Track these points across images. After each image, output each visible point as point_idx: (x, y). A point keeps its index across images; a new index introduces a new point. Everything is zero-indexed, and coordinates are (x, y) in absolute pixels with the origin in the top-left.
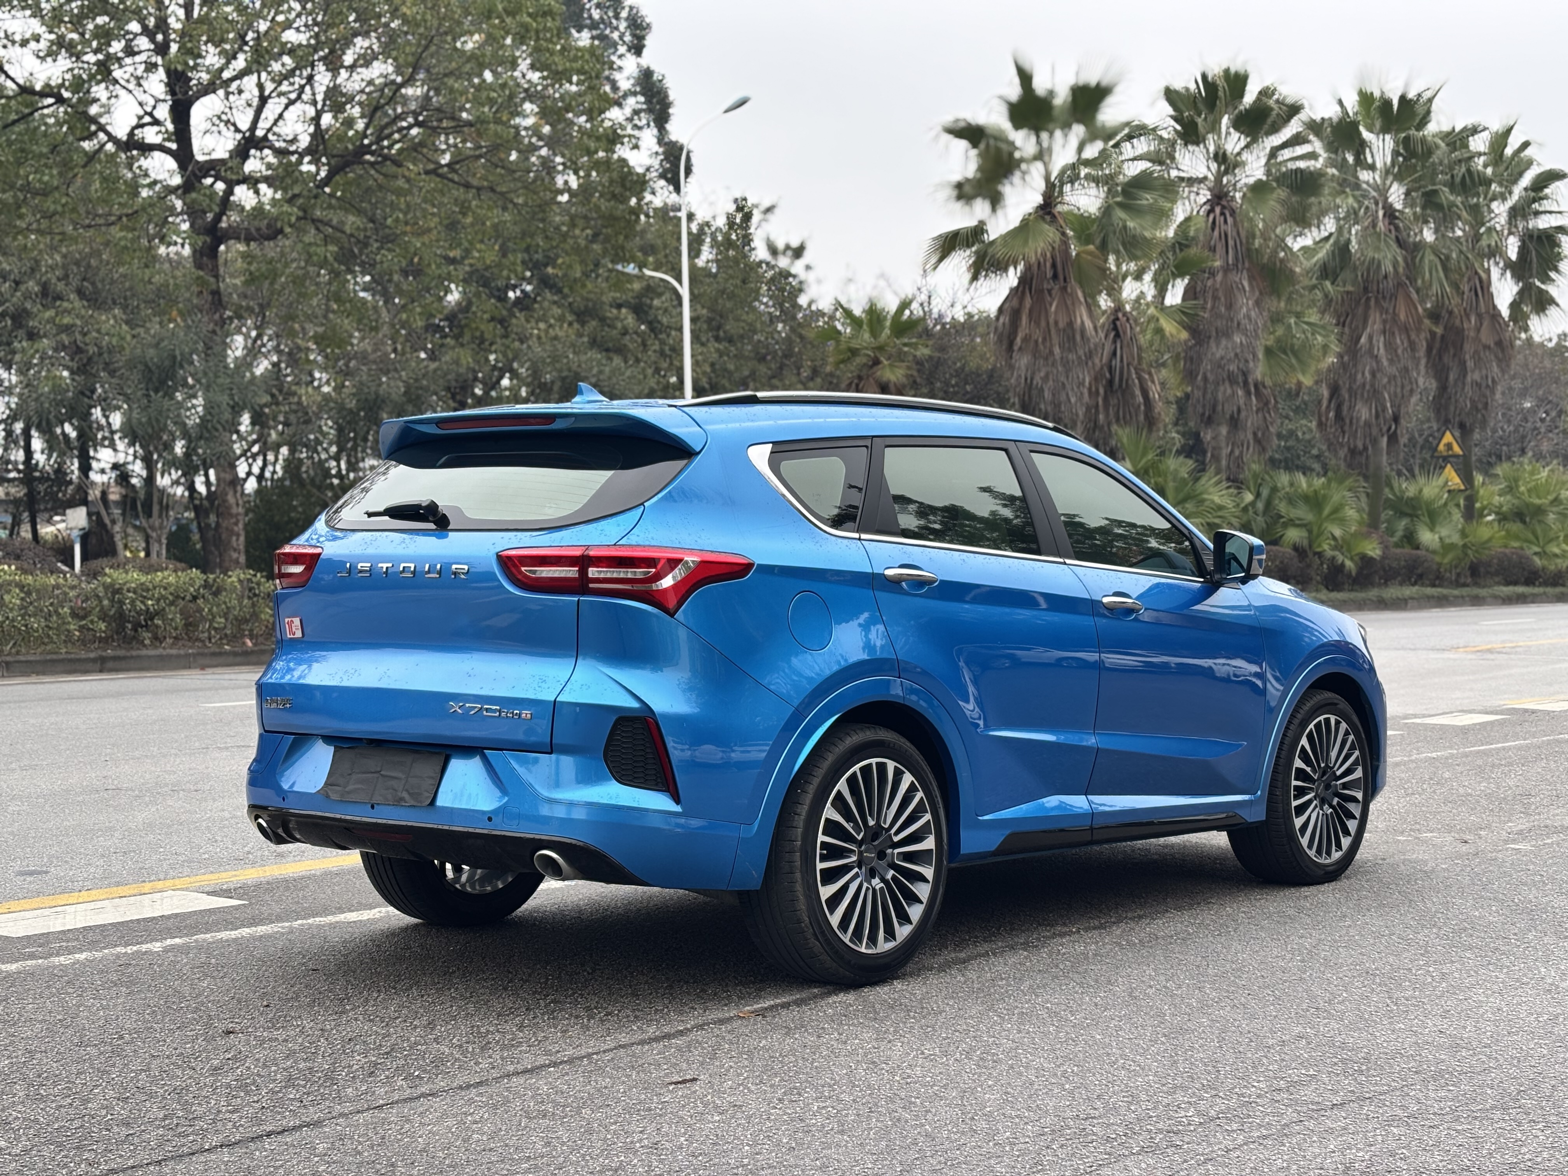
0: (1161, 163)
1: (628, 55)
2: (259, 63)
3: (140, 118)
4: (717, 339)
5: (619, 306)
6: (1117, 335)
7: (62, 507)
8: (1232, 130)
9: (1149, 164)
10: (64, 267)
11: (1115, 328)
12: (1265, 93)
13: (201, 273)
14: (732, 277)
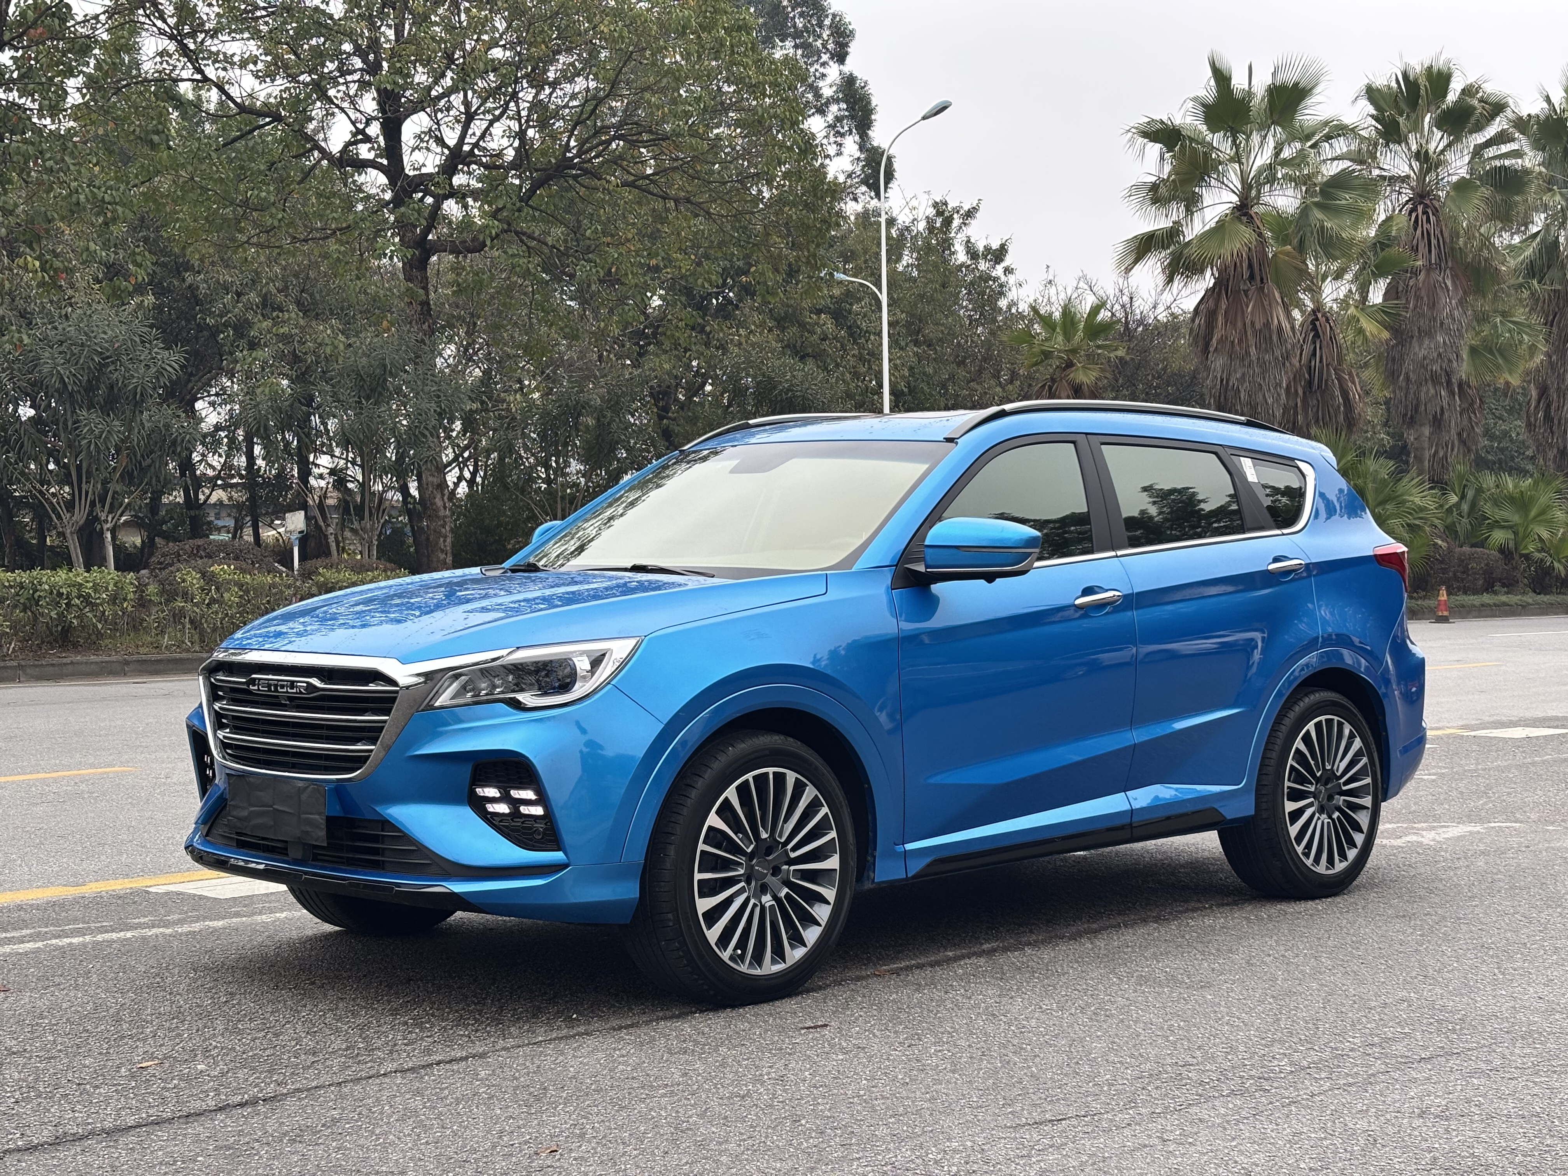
0: (1361, 162)
1: (831, 63)
2: (465, 82)
3: (354, 135)
4: (916, 343)
5: (819, 312)
6: (1317, 336)
7: (281, 511)
8: (1435, 129)
9: (1349, 163)
10: (284, 279)
11: (1315, 328)
12: (1467, 91)
13: (411, 285)
14: (932, 282)
